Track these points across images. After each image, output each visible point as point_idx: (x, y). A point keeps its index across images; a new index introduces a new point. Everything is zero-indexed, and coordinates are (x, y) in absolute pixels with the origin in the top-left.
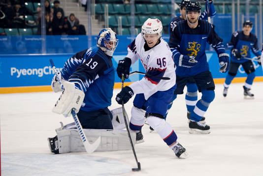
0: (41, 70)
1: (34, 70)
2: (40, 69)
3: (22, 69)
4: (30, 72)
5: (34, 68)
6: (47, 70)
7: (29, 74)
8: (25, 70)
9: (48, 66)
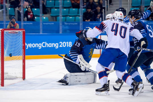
0: (41, 44)
1: (36, 44)
2: (39, 44)
3: (29, 43)
4: (34, 45)
5: (36, 43)
6: (44, 45)
7: (34, 47)
8: (31, 44)
9: (45, 42)
